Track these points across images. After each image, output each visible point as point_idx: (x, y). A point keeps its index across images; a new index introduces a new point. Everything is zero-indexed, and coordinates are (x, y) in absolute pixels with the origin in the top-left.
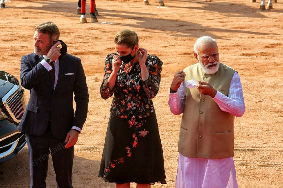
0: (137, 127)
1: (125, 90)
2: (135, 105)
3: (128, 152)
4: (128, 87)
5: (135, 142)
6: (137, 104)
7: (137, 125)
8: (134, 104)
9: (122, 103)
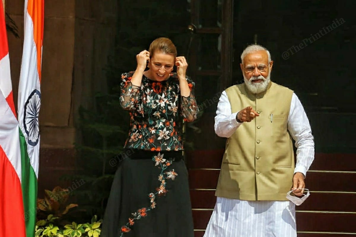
0: (165, 166)
1: (157, 112)
2: (169, 134)
3: (152, 201)
4: (162, 109)
5: (161, 186)
6: (171, 132)
7: (164, 163)
8: (168, 132)
9: (151, 131)
